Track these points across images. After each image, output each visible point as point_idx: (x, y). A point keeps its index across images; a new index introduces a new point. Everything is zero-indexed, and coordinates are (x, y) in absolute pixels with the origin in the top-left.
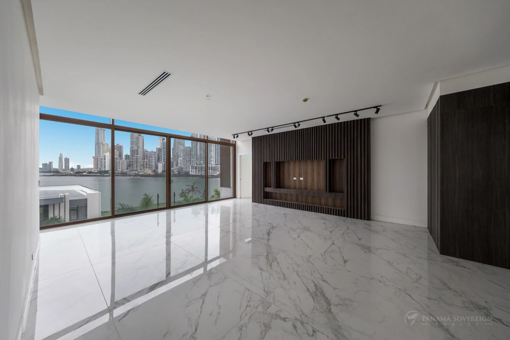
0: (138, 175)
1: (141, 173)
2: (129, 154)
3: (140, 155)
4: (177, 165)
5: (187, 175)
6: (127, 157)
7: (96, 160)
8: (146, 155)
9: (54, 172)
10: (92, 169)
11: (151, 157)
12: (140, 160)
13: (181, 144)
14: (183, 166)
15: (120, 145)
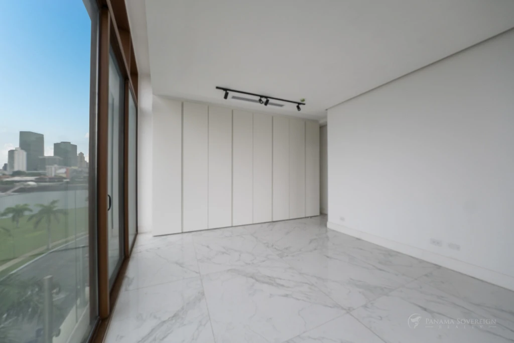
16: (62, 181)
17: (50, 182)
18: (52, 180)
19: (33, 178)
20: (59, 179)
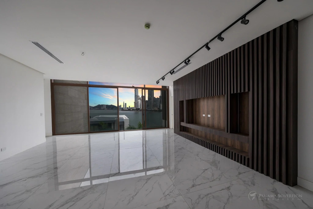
1: (153, 110)
2: (148, 100)
3: (152, 100)
7: (135, 103)
8: (155, 100)
9: (122, 109)
10: (134, 107)
12: (152, 103)
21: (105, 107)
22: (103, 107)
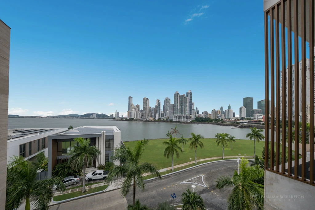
0: (146, 121)
1: (147, 120)
2: (142, 110)
3: (147, 110)
4: (166, 115)
5: (171, 121)
6: (141, 111)
7: (129, 112)
8: (151, 109)
9: (114, 119)
10: (127, 117)
11: (153, 111)
12: (147, 113)
13: (168, 103)
14: (169, 116)
15: (139, 105)
16: (260, 123)
17: (254, 123)
18: (255, 122)
19: (247, 121)
20: (259, 122)
21: (95, 116)
22: (92, 115)
